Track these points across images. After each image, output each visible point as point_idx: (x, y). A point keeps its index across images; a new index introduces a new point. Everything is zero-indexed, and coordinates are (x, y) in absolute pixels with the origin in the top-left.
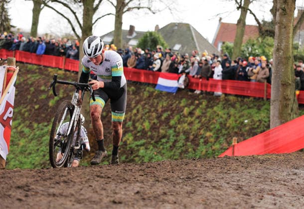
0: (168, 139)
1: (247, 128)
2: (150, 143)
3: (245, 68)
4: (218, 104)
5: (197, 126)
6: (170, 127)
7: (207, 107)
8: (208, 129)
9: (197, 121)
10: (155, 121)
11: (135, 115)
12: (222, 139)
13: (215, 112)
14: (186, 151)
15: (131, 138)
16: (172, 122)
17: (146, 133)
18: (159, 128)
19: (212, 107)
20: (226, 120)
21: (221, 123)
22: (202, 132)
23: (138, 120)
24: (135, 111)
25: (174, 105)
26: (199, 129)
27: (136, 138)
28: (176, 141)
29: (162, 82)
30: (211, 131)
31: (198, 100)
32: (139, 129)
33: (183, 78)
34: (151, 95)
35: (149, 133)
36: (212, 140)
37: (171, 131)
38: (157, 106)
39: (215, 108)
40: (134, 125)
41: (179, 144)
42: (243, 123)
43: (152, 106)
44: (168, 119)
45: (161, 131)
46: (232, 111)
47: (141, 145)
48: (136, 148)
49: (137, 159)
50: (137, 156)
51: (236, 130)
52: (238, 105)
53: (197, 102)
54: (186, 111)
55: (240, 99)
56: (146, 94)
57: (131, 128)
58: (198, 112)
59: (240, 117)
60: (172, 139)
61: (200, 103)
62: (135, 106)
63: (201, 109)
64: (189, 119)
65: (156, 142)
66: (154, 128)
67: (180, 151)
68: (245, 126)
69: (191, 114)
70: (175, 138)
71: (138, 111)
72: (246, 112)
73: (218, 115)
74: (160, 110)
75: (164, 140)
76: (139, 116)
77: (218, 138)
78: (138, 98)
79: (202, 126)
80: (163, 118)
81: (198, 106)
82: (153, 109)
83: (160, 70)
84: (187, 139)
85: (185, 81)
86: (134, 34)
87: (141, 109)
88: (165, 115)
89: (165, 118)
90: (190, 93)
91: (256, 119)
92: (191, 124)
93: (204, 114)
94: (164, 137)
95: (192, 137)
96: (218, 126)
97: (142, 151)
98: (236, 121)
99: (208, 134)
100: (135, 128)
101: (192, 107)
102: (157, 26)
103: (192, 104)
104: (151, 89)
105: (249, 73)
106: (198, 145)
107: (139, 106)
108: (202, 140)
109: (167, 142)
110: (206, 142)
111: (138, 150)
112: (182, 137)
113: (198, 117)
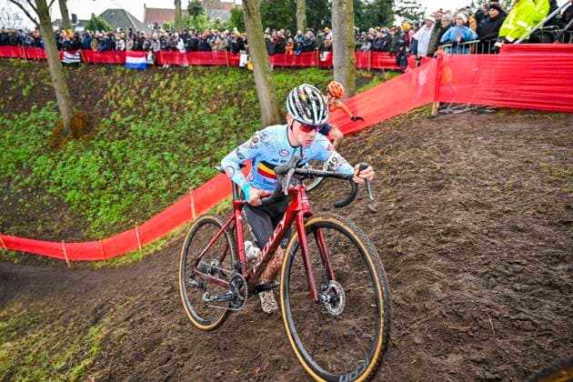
0: (154, 111)
1: (222, 92)
2: (138, 118)
3: (205, 40)
4: (189, 74)
5: (177, 96)
6: (153, 101)
7: (180, 78)
8: (188, 98)
9: (176, 92)
10: (136, 97)
11: (115, 94)
12: (203, 105)
13: (189, 82)
14: (175, 120)
15: (119, 116)
16: (153, 96)
17: (131, 109)
18: (142, 103)
19: (185, 78)
20: (201, 88)
21: (197, 91)
22: (183, 101)
23: (119, 98)
24: (113, 90)
25: (149, 81)
26: (180, 99)
27: (123, 116)
28: (162, 113)
29: (129, 60)
30: (191, 99)
31: (170, 73)
32: (123, 106)
33: (150, 55)
34: (123, 74)
35: (134, 109)
36: (194, 107)
37: (155, 104)
38: (133, 83)
39: (188, 79)
40: (116, 103)
41: (166, 115)
42: (216, 89)
43: (128, 83)
44: (148, 94)
45: (145, 106)
46: (204, 80)
47: (131, 121)
48: (126, 124)
49: (130, 134)
50: (130, 131)
51: (212, 96)
52: (207, 74)
53: (169, 75)
54: (162, 84)
55: (206, 68)
56: (119, 74)
57: (115, 106)
58: (173, 84)
59: (212, 84)
60: (158, 111)
61: (173, 76)
62: (112, 87)
63: (176, 80)
64: (168, 91)
65: (145, 116)
66: (137, 103)
67: (168, 121)
68: (219, 91)
69: (167, 86)
70: (160, 110)
71: (116, 89)
72: (216, 79)
73: (192, 85)
74: (137, 86)
75: (151, 113)
76: (119, 95)
77: (199, 104)
78: (112, 78)
79: (181, 95)
80: (143, 93)
81: (171, 78)
82: (130, 87)
83: (125, 50)
84: (172, 109)
85: (153, 57)
86: (78, 22)
87: (118, 87)
88: (144, 91)
89: (145, 93)
90: (160, 68)
91: (227, 84)
92: (170, 95)
93: (179, 85)
94: (150, 110)
95: (175, 107)
96: (196, 94)
97: (133, 126)
98: (210, 88)
99: (189, 102)
100: (119, 106)
101: (166, 81)
102: (93, 14)
103: (165, 77)
104: (123, 69)
105: (211, 44)
106: (183, 113)
107: (115, 85)
108: (186, 109)
109: (154, 115)
110: (190, 110)
111: (129, 126)
112: (166, 108)
113: (175, 89)
